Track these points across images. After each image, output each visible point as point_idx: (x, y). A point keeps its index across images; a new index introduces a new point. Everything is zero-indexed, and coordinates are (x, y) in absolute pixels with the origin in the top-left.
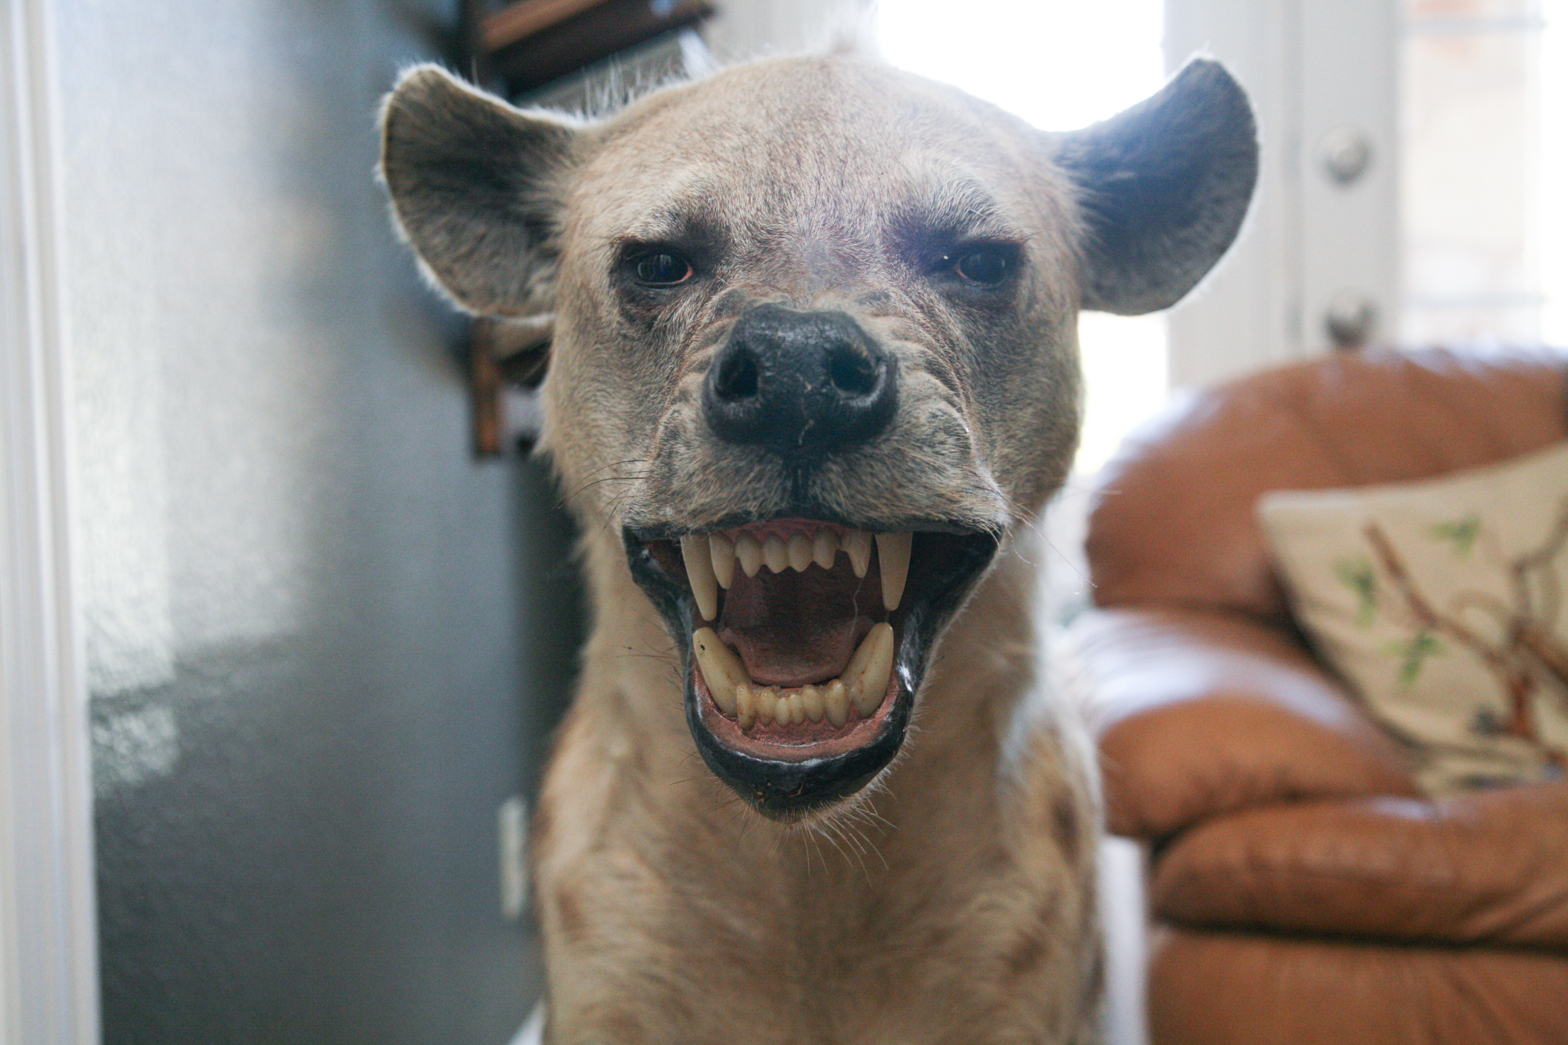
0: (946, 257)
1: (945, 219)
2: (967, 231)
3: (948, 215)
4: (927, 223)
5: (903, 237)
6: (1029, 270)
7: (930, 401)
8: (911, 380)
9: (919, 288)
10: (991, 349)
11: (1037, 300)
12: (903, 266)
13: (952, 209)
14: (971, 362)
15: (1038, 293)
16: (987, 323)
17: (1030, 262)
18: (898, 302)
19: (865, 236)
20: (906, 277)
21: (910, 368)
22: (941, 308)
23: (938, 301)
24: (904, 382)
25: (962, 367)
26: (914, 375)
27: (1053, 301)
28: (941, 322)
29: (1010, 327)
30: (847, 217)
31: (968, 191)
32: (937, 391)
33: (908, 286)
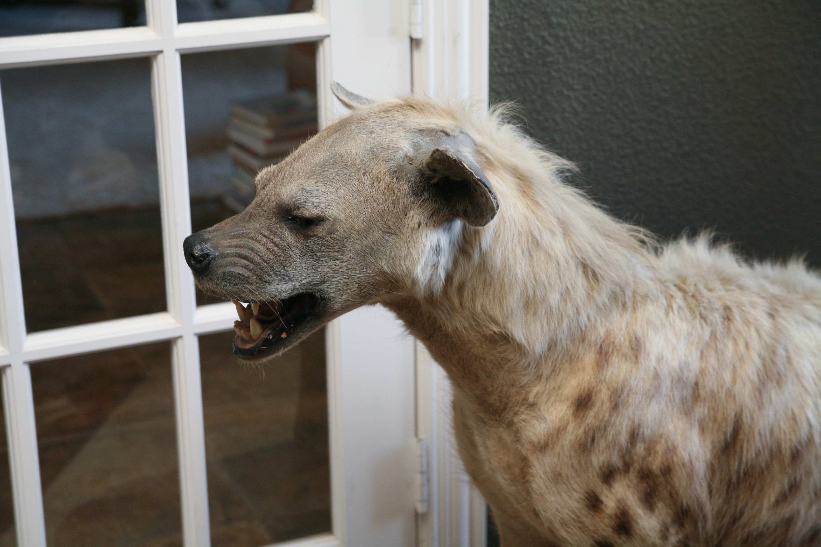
3: (287, 206)
4: (284, 207)
6: (328, 222)
7: (228, 267)
8: (220, 261)
9: (278, 226)
10: (310, 246)
11: (338, 231)
12: (274, 219)
13: (288, 204)
14: (299, 249)
15: (338, 229)
16: (303, 239)
17: (329, 220)
18: (251, 233)
19: (265, 208)
20: (273, 223)
21: (225, 257)
22: (286, 232)
23: (286, 230)
24: (216, 262)
25: (292, 251)
26: (226, 259)
27: (355, 230)
28: (284, 237)
29: (318, 240)
30: (265, 201)
31: (294, 200)
32: (235, 264)
33: (272, 225)
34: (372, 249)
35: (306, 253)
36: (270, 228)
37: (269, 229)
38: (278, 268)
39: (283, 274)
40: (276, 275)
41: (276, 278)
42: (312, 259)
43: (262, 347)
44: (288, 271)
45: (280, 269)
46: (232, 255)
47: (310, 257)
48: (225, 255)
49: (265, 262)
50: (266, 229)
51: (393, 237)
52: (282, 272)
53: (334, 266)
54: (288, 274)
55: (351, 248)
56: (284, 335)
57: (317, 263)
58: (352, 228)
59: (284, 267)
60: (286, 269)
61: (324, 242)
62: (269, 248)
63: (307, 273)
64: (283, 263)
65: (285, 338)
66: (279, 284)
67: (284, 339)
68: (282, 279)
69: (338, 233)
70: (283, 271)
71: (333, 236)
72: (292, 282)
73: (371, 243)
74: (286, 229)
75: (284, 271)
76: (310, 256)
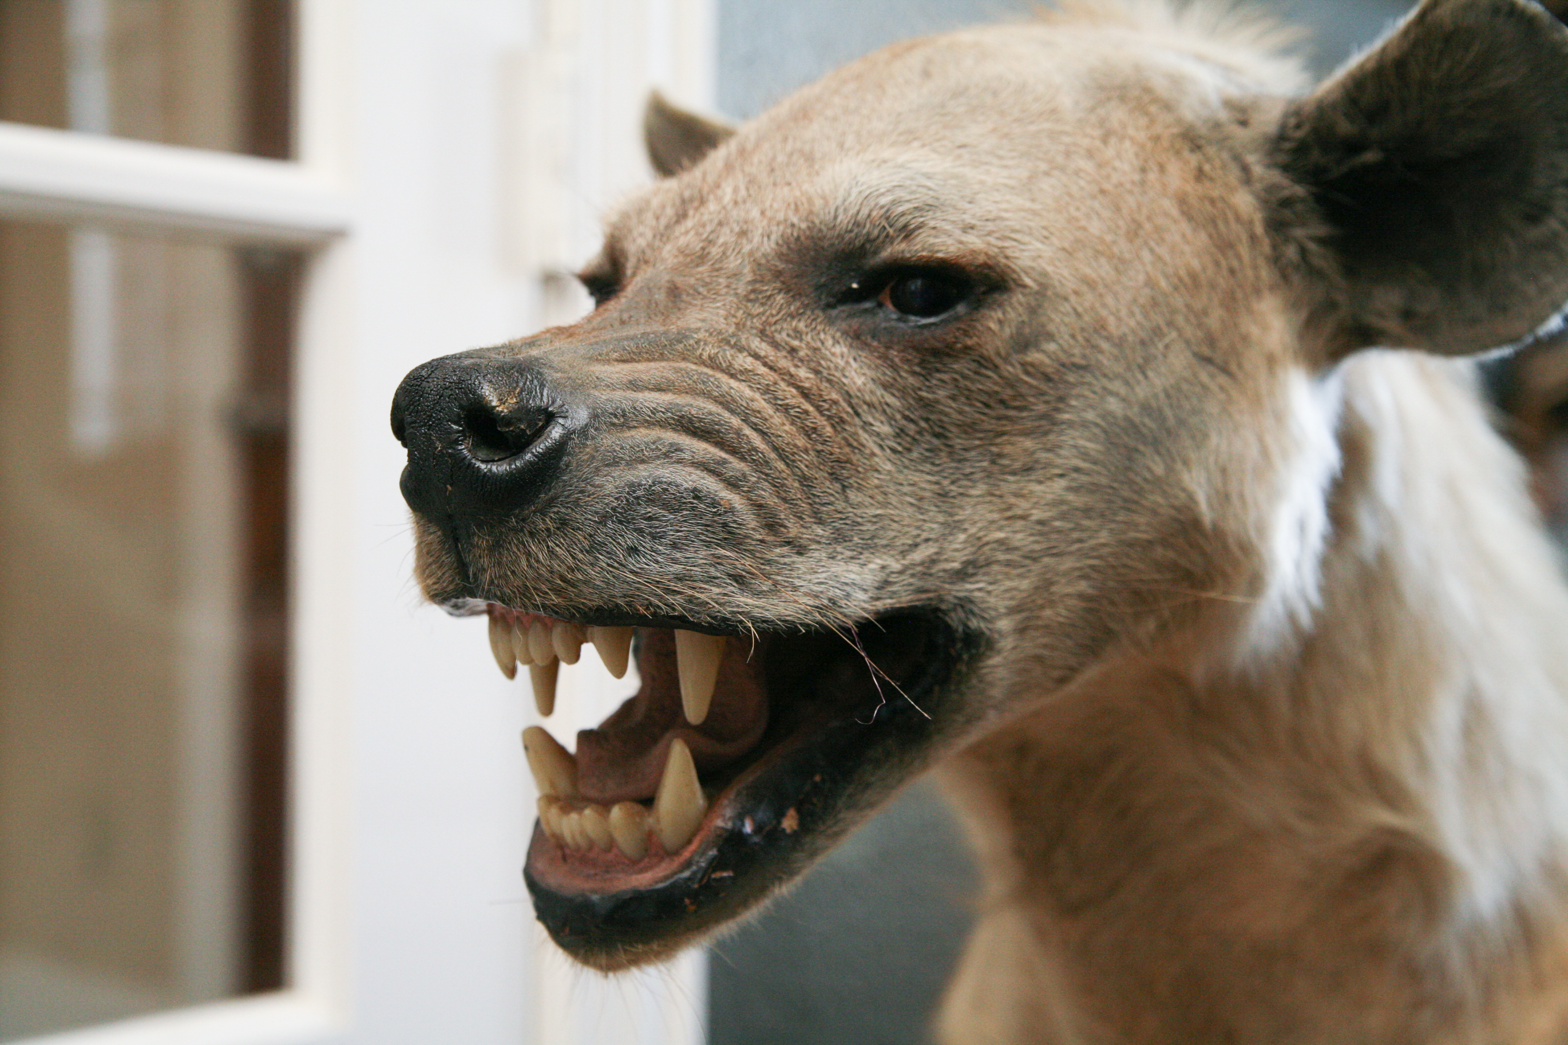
0: (855, 286)
1: (847, 237)
2: (880, 252)
3: (851, 231)
4: (826, 244)
5: (788, 261)
6: (1018, 297)
7: (641, 467)
8: (608, 440)
9: (802, 325)
10: (937, 402)
11: (1050, 337)
12: (780, 299)
13: (857, 224)
14: (891, 419)
15: (1051, 328)
16: (917, 369)
17: (1025, 286)
18: (705, 344)
19: (733, 263)
20: (778, 313)
21: (622, 425)
22: (837, 350)
23: (836, 342)
24: (589, 443)
25: (866, 425)
26: (628, 434)
27: (1108, 339)
28: (829, 368)
29: (976, 373)
30: (721, 240)
31: (883, 201)
32: (671, 454)
33: (775, 323)
34: (1161, 418)
35: (917, 437)
36: (768, 332)
37: (767, 336)
38: (827, 487)
39: (841, 519)
40: (820, 519)
41: (820, 532)
42: (933, 464)
43: (714, 871)
44: (860, 505)
45: (832, 495)
46: (653, 421)
47: (927, 457)
48: (624, 416)
49: (782, 457)
50: (756, 335)
51: (1222, 379)
52: (839, 508)
53: (1013, 500)
54: (859, 520)
55: (1090, 415)
56: (789, 823)
57: (953, 483)
58: (1100, 327)
59: (844, 487)
60: (852, 495)
61: (996, 383)
62: (787, 405)
63: (920, 523)
64: (838, 472)
65: (795, 833)
66: (833, 558)
67: (789, 836)
68: (840, 537)
69: (1051, 347)
70: (840, 505)
71: (1034, 356)
72: (873, 553)
73: (1162, 396)
74: (833, 337)
75: (844, 504)
76: (927, 450)
